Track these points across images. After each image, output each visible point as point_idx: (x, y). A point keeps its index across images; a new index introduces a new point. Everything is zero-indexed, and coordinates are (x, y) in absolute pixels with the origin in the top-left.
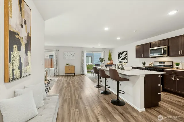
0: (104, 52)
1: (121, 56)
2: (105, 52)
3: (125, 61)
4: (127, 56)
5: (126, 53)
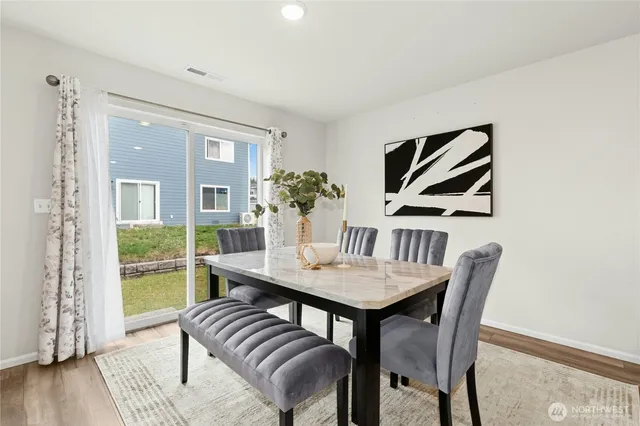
0: (278, 133)
1: (414, 167)
2: (284, 135)
3: (470, 200)
4: (488, 167)
5: (483, 138)
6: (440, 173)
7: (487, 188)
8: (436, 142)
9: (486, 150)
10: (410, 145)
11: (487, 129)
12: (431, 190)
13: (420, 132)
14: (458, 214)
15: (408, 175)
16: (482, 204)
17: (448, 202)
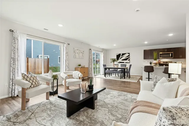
1: (121, 57)
4: (129, 58)
5: (128, 54)
6: (124, 58)
7: (129, 60)
8: (123, 54)
9: (129, 56)
10: (120, 55)
11: (129, 53)
12: (123, 60)
13: (121, 53)
14: (126, 63)
15: (120, 58)
16: (128, 62)
17: (125, 61)
